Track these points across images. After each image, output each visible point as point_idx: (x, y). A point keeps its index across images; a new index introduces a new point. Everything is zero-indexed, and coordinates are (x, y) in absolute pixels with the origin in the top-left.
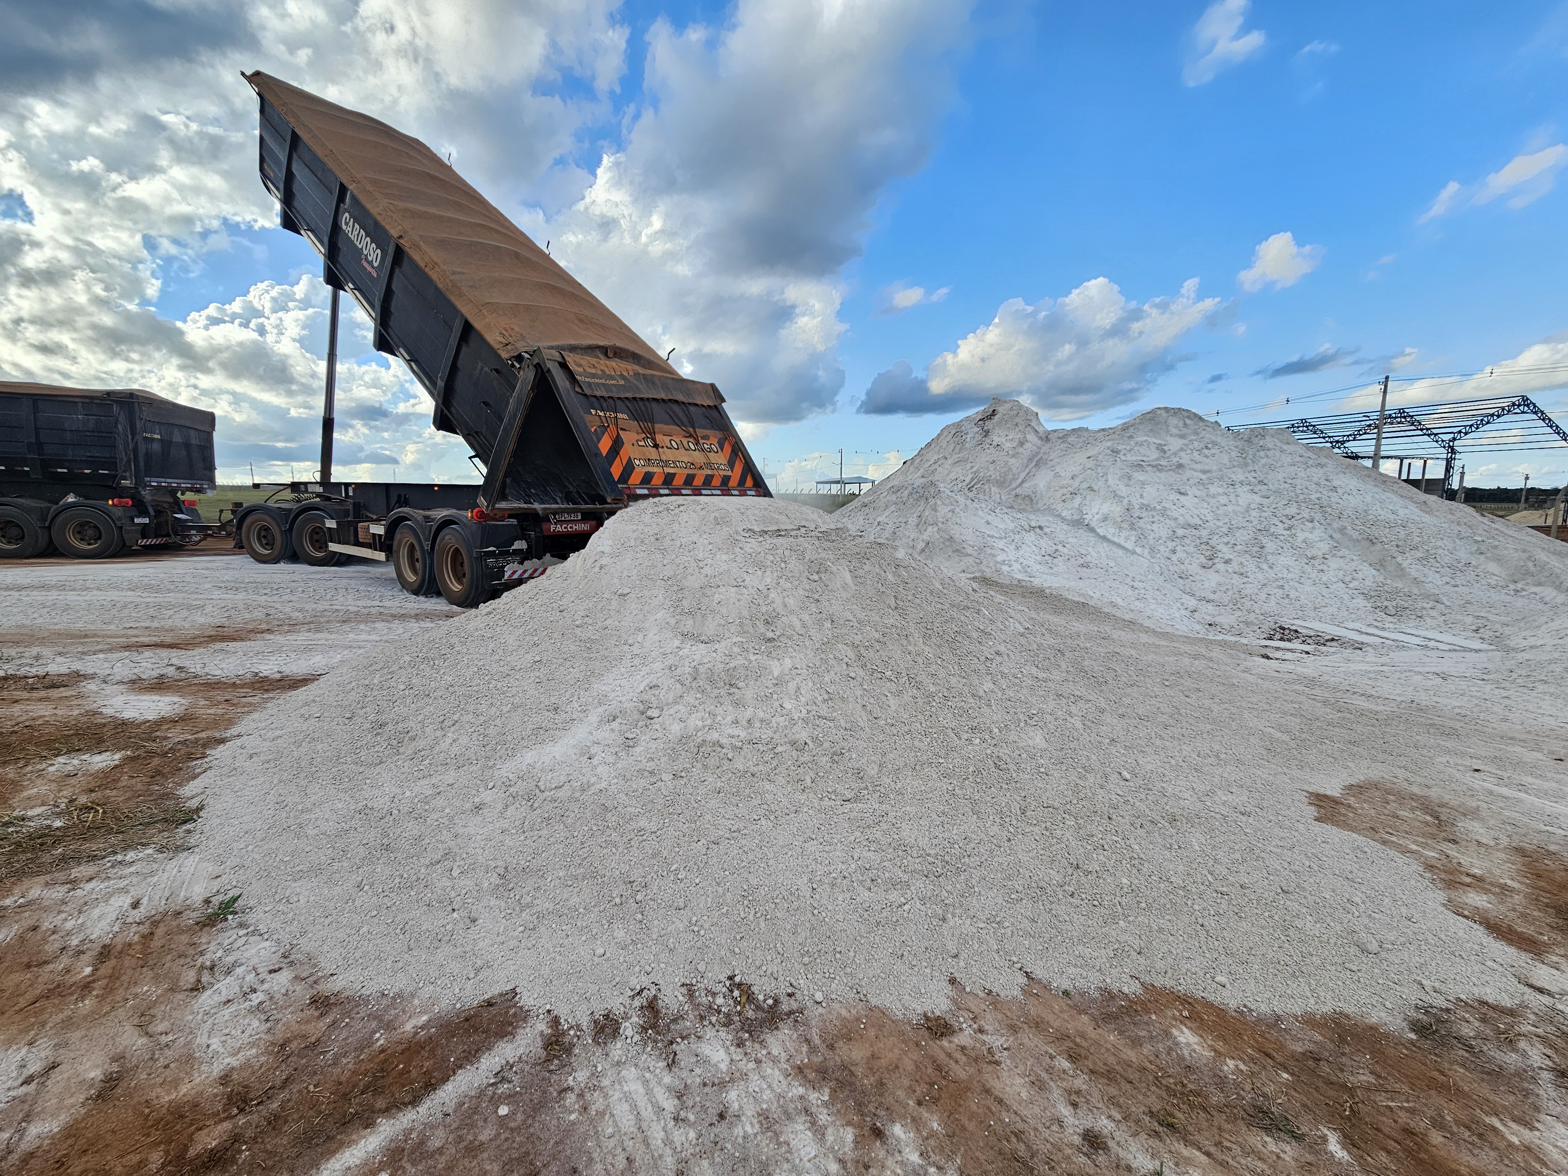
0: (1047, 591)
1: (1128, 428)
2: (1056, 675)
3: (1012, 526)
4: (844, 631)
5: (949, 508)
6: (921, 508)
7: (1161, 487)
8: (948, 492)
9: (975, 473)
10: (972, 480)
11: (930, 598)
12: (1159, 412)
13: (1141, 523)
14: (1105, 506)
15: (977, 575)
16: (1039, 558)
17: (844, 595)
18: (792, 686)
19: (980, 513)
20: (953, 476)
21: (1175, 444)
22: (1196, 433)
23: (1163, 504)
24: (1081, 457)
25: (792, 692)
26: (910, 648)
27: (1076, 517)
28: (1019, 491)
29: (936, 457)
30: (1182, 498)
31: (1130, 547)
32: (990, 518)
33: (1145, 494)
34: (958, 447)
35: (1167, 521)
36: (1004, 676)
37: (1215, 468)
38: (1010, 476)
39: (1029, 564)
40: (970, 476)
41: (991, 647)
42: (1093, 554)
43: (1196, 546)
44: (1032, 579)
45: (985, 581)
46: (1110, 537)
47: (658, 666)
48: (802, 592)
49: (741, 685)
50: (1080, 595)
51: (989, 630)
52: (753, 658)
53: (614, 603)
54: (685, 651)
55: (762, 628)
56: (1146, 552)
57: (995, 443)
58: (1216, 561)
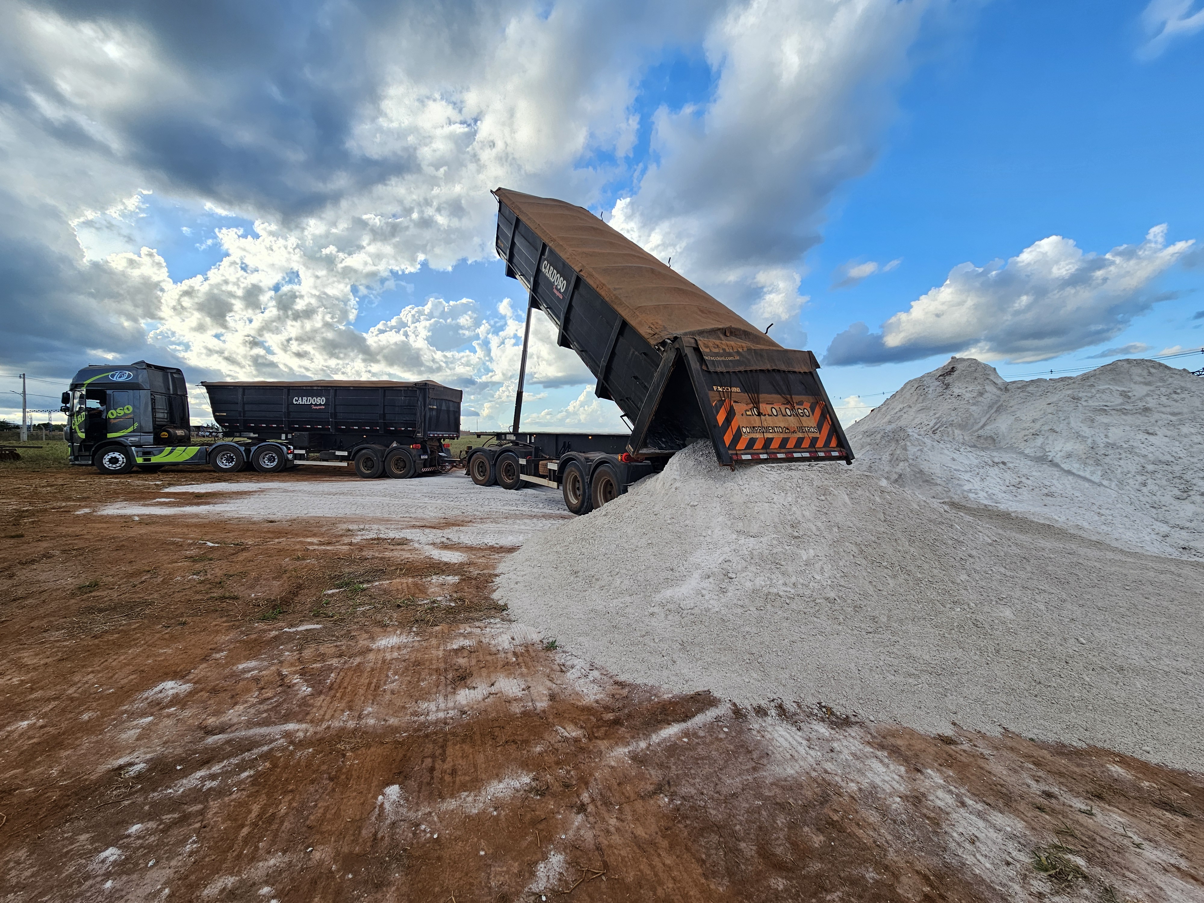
0: (1013, 514)
1: (1088, 378)
2: (1022, 574)
3: (976, 462)
4: (848, 534)
5: (918, 448)
6: (892, 448)
7: (1128, 428)
8: (916, 436)
9: (938, 418)
10: (936, 424)
11: (911, 515)
12: (1119, 363)
13: (1107, 460)
14: (1068, 445)
15: (946, 500)
16: (1004, 488)
17: (845, 510)
18: (818, 566)
19: (946, 451)
20: (917, 421)
21: (1139, 390)
22: (1162, 380)
23: (1131, 443)
24: (1041, 404)
25: (818, 569)
26: (900, 548)
27: (1039, 454)
28: (981, 432)
29: (901, 406)
30: (1151, 438)
31: (1097, 481)
32: (955, 456)
33: (1110, 435)
34: (921, 398)
35: (1136, 458)
36: (976, 571)
37: (1185, 410)
38: (972, 420)
39: (994, 492)
40: (934, 421)
41: (964, 551)
42: (1058, 485)
43: (1168, 480)
44: (998, 505)
45: (953, 505)
46: (1075, 471)
47: (727, 549)
48: (814, 508)
49: (783, 563)
50: (1045, 518)
51: (961, 539)
52: (787, 548)
53: (688, 510)
54: (742, 542)
55: (790, 530)
56: (1113, 485)
57: (955, 394)
58: (1191, 493)
